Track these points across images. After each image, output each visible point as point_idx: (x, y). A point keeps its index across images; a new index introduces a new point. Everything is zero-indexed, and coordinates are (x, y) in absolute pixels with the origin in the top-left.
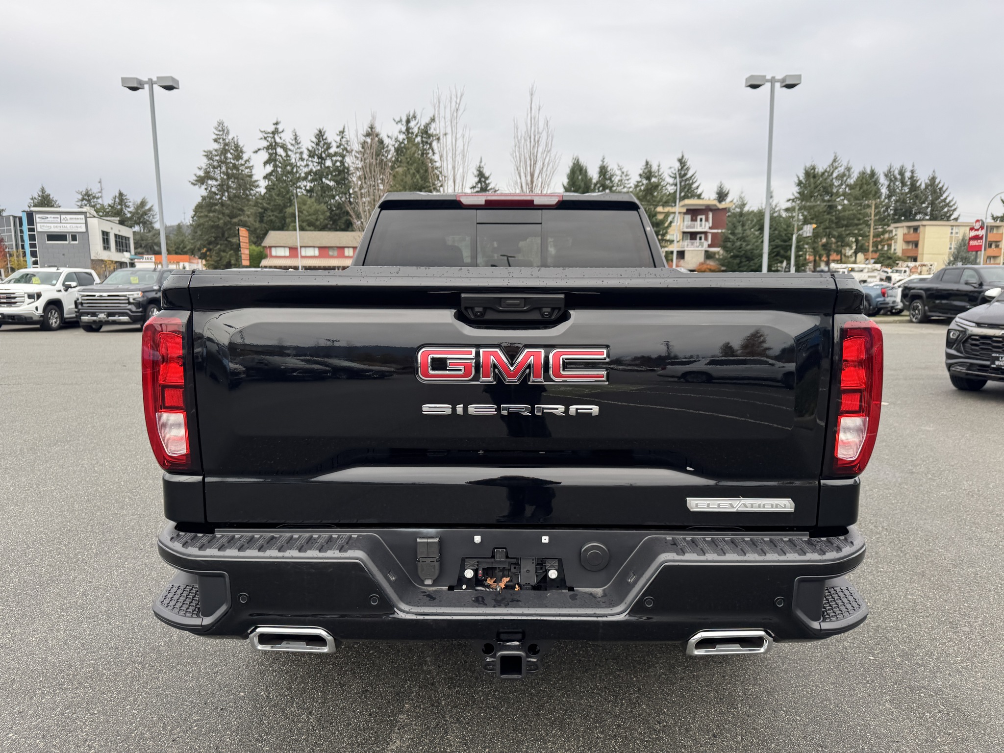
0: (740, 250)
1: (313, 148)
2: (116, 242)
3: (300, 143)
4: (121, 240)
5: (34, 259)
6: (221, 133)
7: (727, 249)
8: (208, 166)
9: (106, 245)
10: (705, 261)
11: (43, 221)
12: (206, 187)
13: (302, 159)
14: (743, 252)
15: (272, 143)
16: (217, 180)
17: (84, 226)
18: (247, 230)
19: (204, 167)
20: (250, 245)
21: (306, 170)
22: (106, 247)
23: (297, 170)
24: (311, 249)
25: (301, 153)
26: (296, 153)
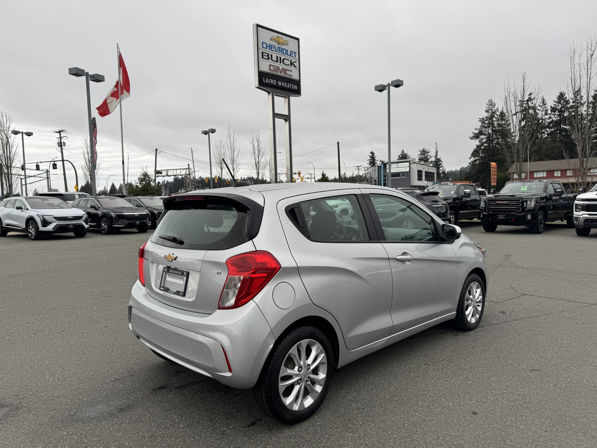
1: (555, 105)
2: (426, 176)
3: (546, 104)
4: (429, 175)
6: (491, 106)
8: (482, 127)
12: (479, 140)
13: (546, 114)
15: (526, 107)
16: (485, 135)
17: (408, 168)
18: (496, 163)
19: (479, 128)
21: (549, 121)
23: (542, 122)
25: (547, 110)
26: (543, 111)
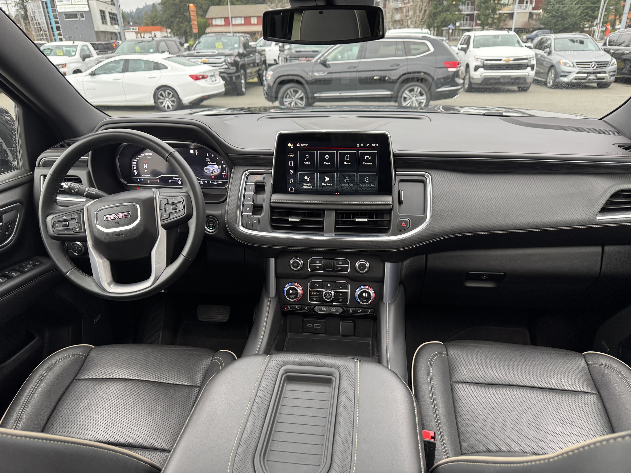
0: (558, 11)
2: (110, 17)
4: (113, 16)
5: (58, 32)
7: (548, 11)
9: (104, 20)
10: (528, 20)
11: (60, 3)
14: (560, 13)
17: (87, 6)
18: (195, 6)
20: (198, 18)
22: (104, 22)
24: (239, 19)
